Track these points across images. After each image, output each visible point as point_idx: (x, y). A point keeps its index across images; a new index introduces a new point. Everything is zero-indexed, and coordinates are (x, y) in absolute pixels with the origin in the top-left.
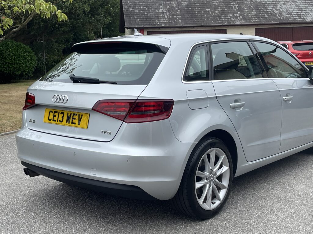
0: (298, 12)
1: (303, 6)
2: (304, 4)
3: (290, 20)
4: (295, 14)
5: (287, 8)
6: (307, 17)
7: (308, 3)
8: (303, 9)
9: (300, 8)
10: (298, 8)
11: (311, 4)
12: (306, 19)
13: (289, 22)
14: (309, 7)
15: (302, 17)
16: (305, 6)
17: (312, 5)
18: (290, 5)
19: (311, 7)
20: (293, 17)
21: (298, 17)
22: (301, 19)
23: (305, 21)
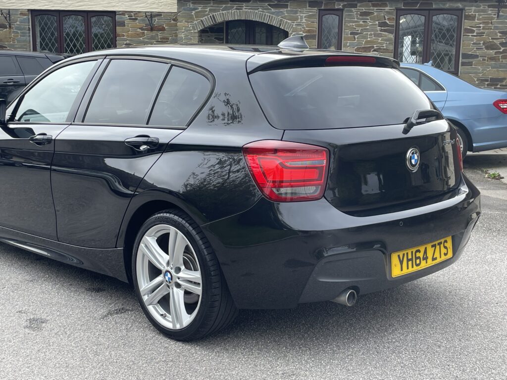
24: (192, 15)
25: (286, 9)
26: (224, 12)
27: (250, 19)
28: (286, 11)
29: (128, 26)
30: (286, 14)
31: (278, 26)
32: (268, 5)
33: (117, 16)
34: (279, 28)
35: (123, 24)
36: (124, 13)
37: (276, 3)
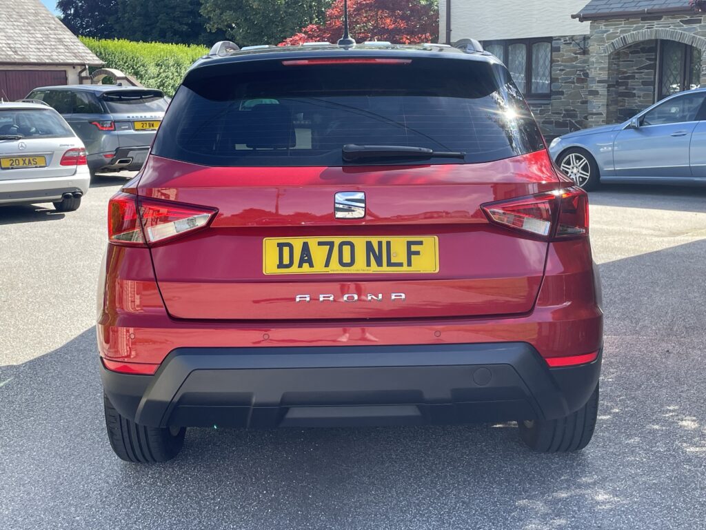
0: (9, 42)
9: (7, 34)
11: (23, 28)
12: (27, 57)
17: (26, 32)
20: (3, 51)
22: (20, 57)
23: (27, 61)
24: (604, 38)
25: (698, 25)
26: (634, 32)
27: (661, 38)
28: (700, 26)
29: (563, 51)
30: (699, 30)
31: (690, 44)
32: (680, 21)
33: (554, 42)
34: (691, 46)
35: (558, 49)
36: (559, 38)
37: (688, 18)
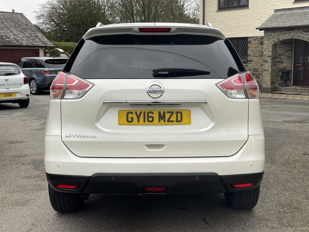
1: (16, 32)
2: (16, 30)
3: (11, 43)
4: (13, 38)
5: (4, 33)
6: (23, 42)
7: (18, 30)
8: (17, 35)
9: (14, 34)
10: (12, 33)
13: (10, 45)
14: (20, 34)
15: (19, 41)
16: (17, 32)
17: (22, 32)
18: (6, 31)
19: (22, 34)
20: (12, 40)
21: (16, 42)
22: (19, 43)
23: (22, 45)
24: (270, 38)
27: (294, 38)
29: (252, 43)
31: (307, 41)
32: (303, 31)
33: (249, 39)
36: (251, 37)
37: (306, 30)
